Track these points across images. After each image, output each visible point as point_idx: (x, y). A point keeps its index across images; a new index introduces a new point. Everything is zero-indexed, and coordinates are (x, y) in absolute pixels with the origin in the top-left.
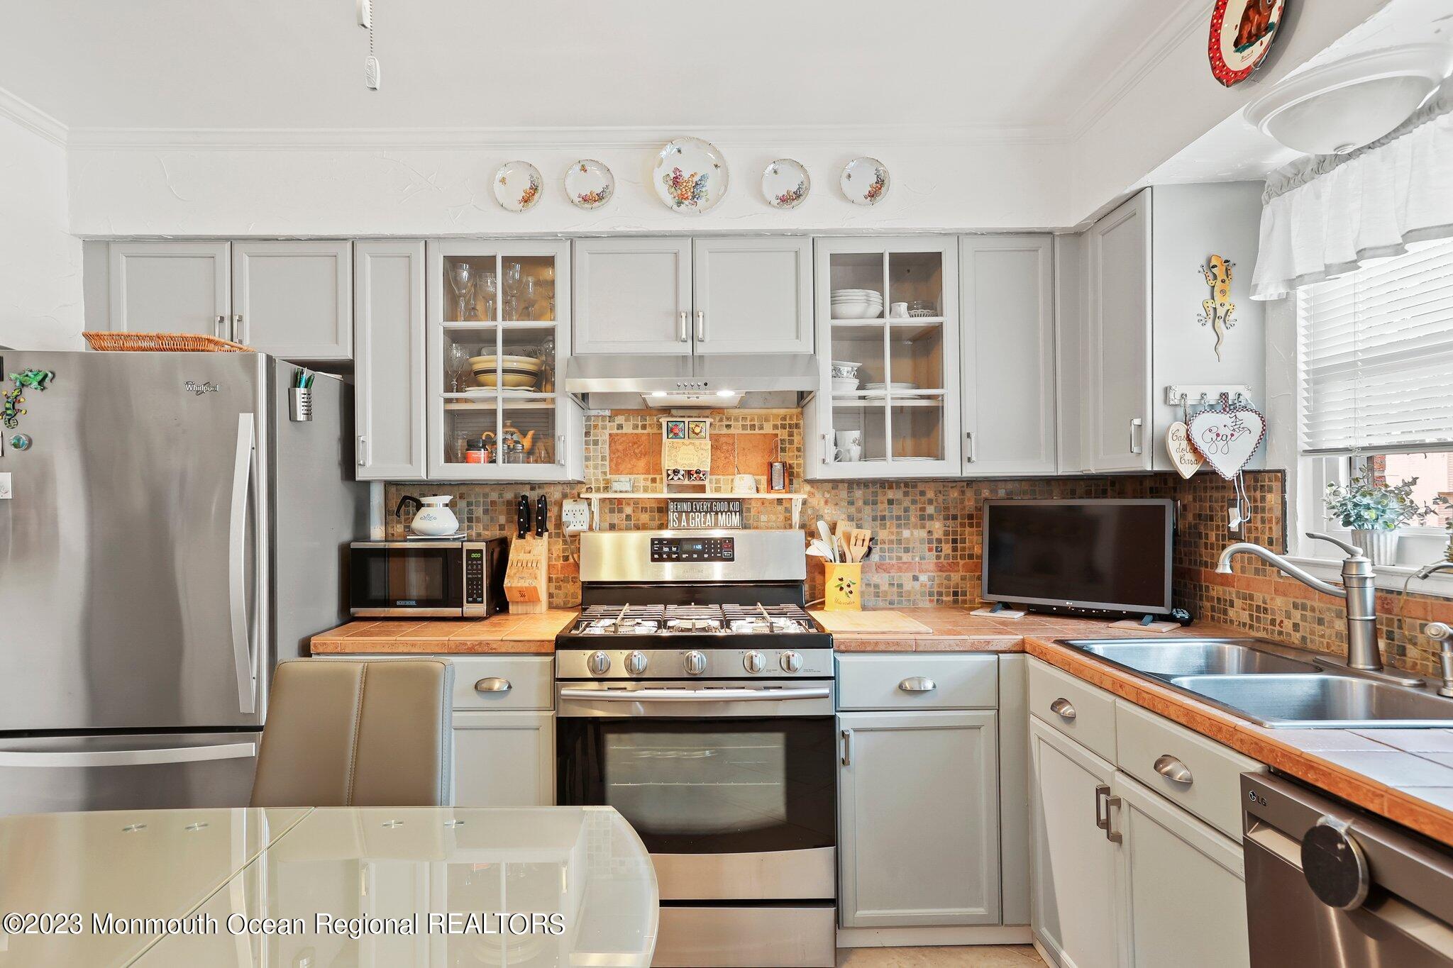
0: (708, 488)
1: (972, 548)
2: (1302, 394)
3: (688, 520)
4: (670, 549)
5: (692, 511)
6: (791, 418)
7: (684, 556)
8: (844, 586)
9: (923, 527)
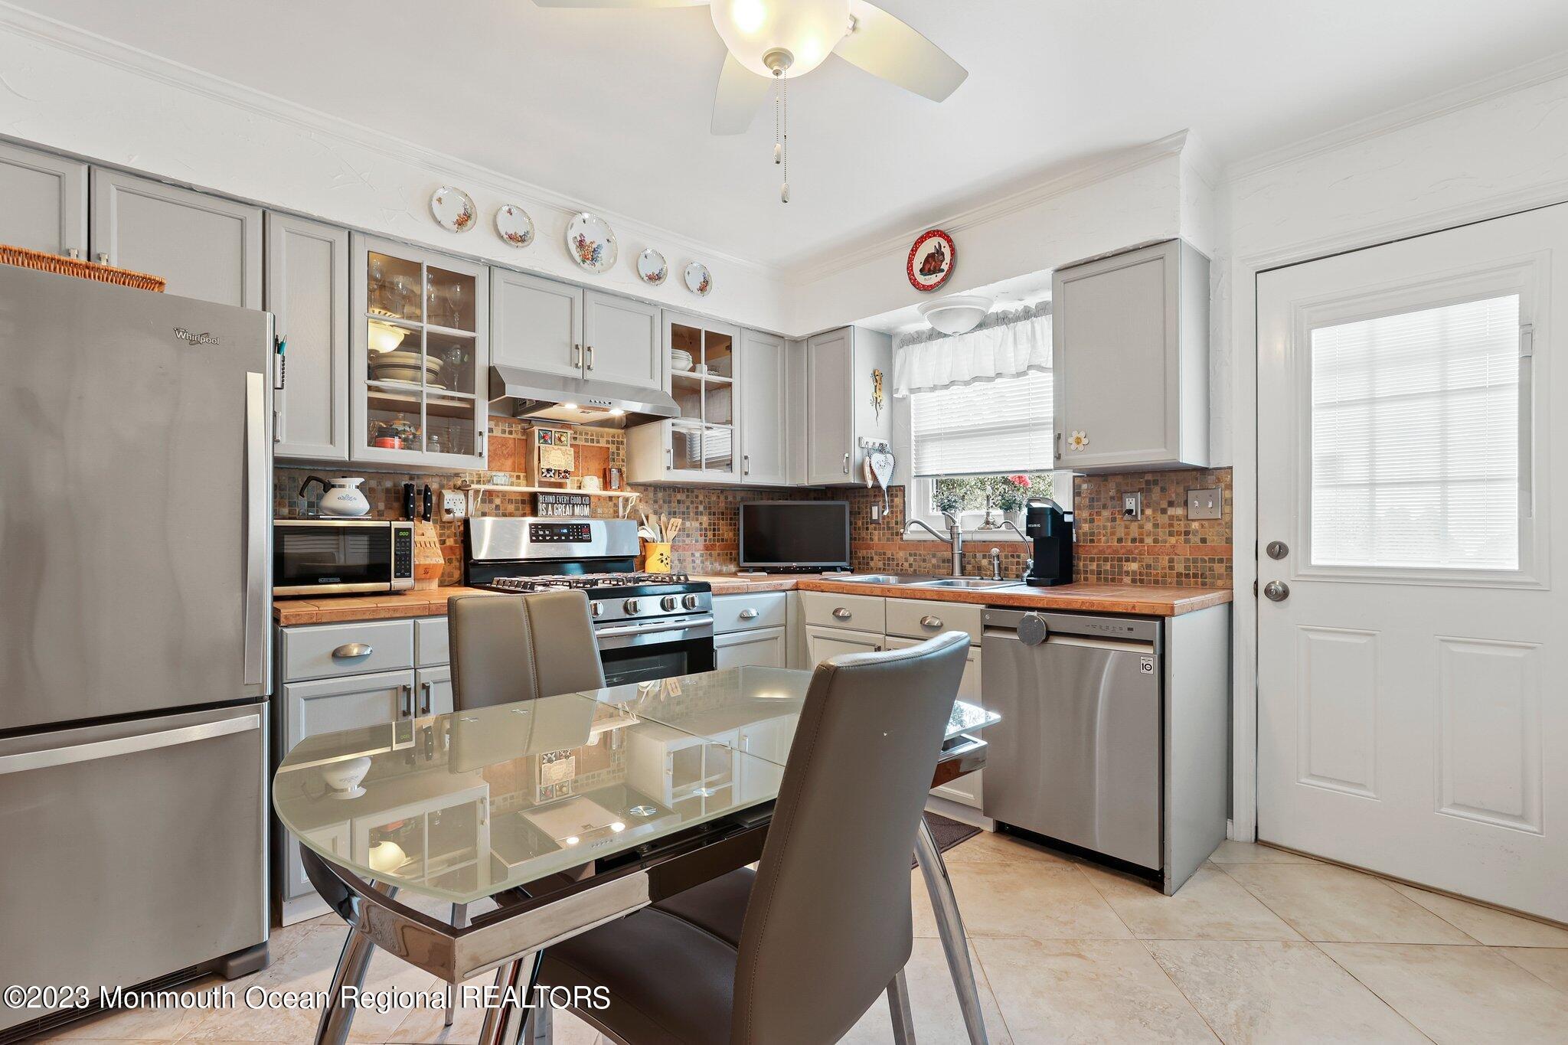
0: (569, 485)
1: (723, 535)
2: (913, 447)
3: (553, 510)
4: (544, 532)
5: (556, 503)
6: (618, 437)
7: (555, 538)
8: (664, 559)
9: (697, 520)
